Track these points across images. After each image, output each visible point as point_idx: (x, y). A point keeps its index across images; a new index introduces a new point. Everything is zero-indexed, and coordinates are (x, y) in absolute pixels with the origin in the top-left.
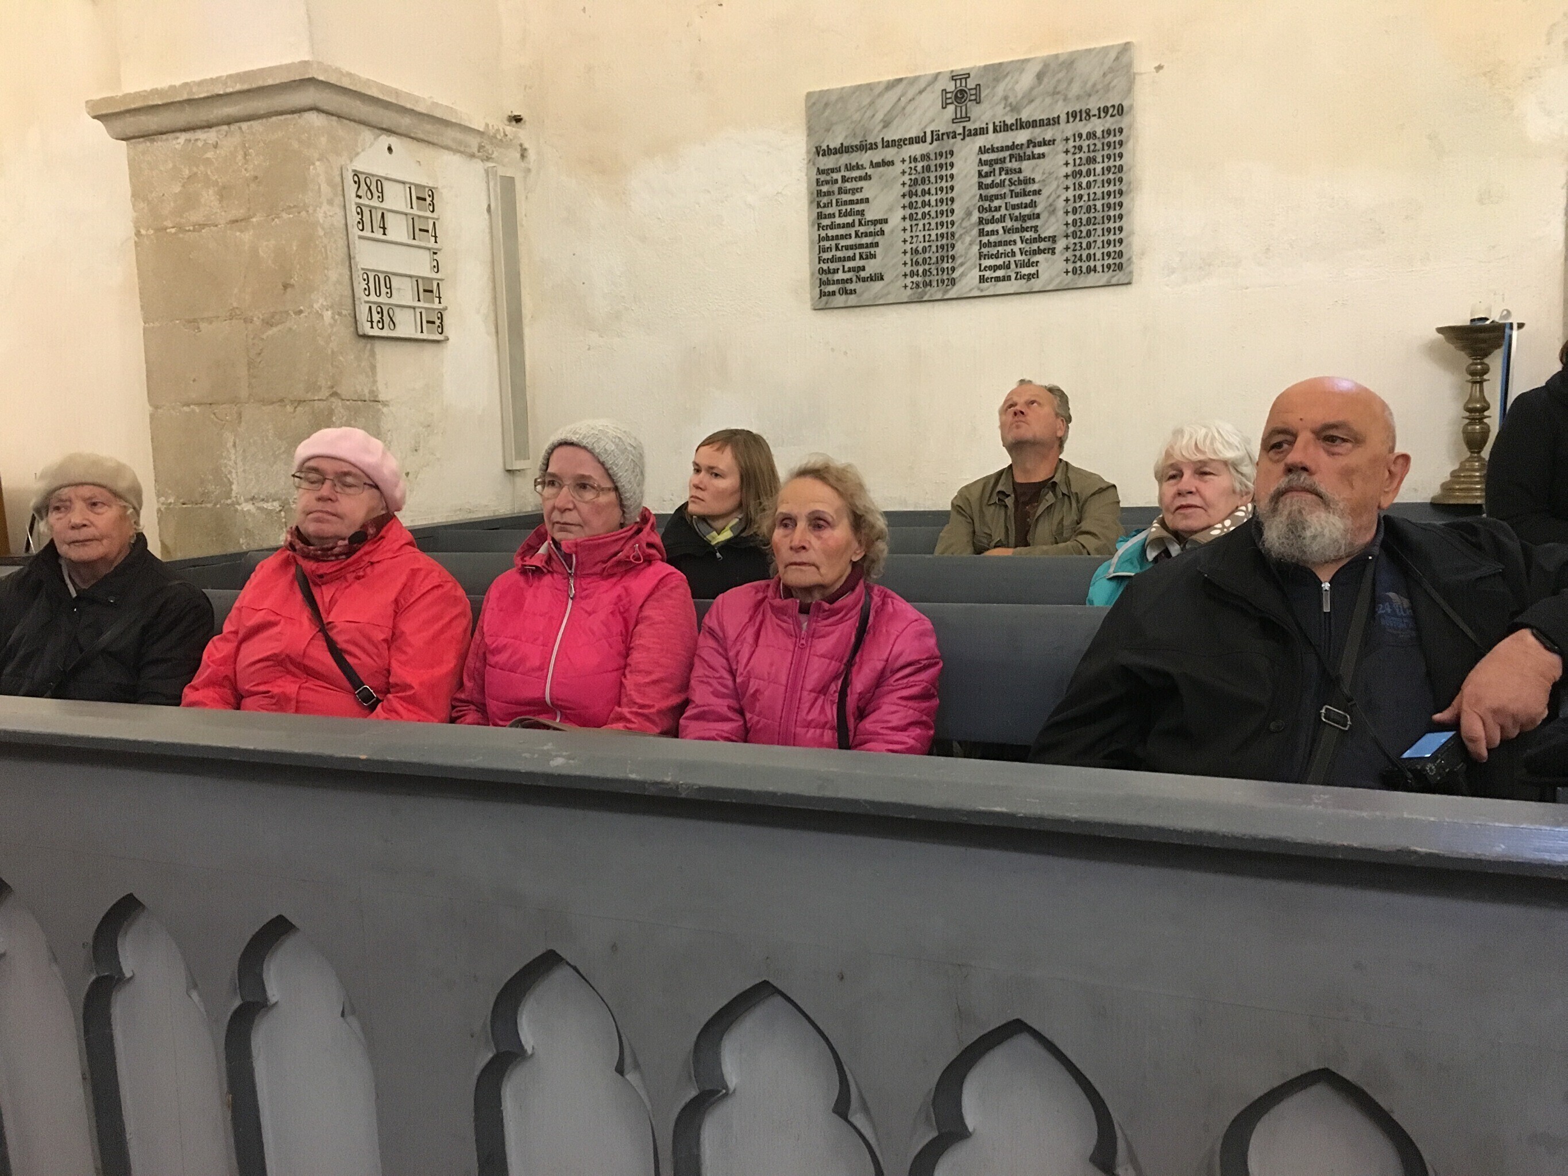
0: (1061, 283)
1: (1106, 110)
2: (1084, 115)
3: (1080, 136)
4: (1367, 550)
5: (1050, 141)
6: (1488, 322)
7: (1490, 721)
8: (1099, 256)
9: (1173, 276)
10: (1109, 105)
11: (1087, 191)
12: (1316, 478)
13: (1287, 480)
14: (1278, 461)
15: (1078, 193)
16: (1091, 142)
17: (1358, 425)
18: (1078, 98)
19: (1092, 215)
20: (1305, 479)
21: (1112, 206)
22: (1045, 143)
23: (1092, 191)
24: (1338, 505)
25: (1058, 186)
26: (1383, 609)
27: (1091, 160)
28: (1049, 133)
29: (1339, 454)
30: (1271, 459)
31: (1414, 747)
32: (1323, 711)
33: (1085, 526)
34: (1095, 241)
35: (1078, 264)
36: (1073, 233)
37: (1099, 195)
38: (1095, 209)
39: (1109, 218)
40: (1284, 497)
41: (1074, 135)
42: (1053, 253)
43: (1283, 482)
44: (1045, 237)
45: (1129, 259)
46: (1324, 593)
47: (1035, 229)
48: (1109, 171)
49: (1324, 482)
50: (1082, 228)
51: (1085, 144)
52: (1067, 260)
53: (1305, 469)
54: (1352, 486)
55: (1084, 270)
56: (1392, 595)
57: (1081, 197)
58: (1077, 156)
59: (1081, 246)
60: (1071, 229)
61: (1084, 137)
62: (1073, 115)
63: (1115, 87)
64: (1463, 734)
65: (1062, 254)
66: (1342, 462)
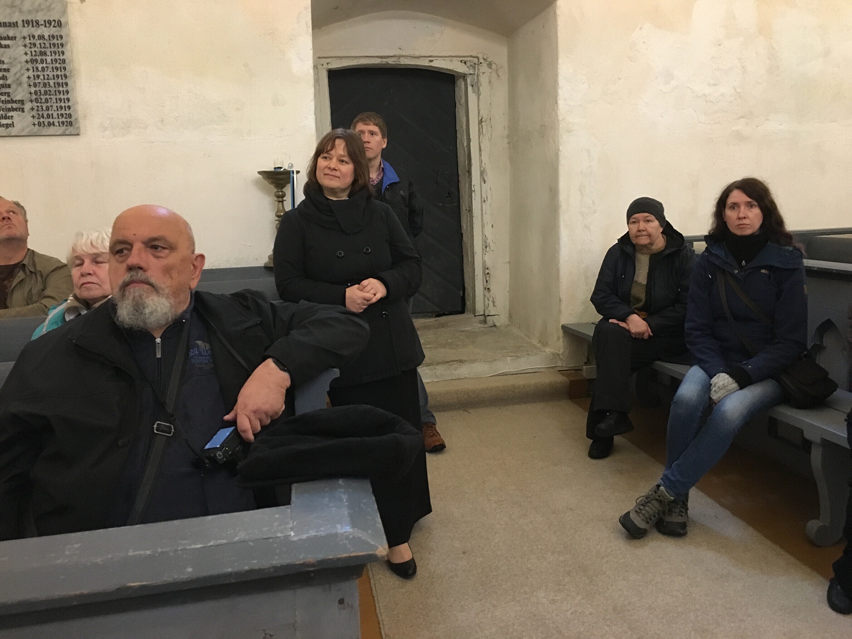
0: (30, 131)
1: (50, 22)
2: (35, 24)
3: (34, 37)
4: (182, 316)
5: (12, 37)
6: (282, 170)
7: (253, 418)
8: (55, 115)
9: (106, 132)
10: (51, 19)
11: (43, 73)
12: (148, 274)
13: (129, 276)
14: (122, 262)
15: (36, 73)
16: (41, 41)
17: (171, 237)
18: (30, 12)
19: (47, 89)
20: (141, 275)
21: (61, 84)
22: (8, 38)
23: (46, 73)
24: (164, 291)
25: (22, 68)
26: (193, 353)
27: (43, 54)
28: (11, 32)
29: (162, 257)
30: (117, 261)
31: (211, 442)
32: (155, 426)
33: (47, 292)
34: (52, 106)
35: (42, 120)
36: (36, 99)
37: (51, 76)
38: (49, 85)
39: (60, 92)
40: (129, 287)
41: (29, 36)
42: (23, 111)
43: (127, 277)
44: (16, 101)
45: (76, 119)
46: (157, 345)
47: (8, 94)
48: (56, 62)
49: (154, 276)
50: (42, 97)
51: (38, 43)
52: (33, 117)
53: (140, 268)
54: (171, 277)
55: (46, 124)
56: (199, 342)
57: (38, 76)
58: (33, 50)
59: (42, 108)
60: (34, 97)
61: (36, 37)
62: (27, 23)
63: (54, 8)
64: (238, 428)
65: (29, 113)
66: (164, 262)
